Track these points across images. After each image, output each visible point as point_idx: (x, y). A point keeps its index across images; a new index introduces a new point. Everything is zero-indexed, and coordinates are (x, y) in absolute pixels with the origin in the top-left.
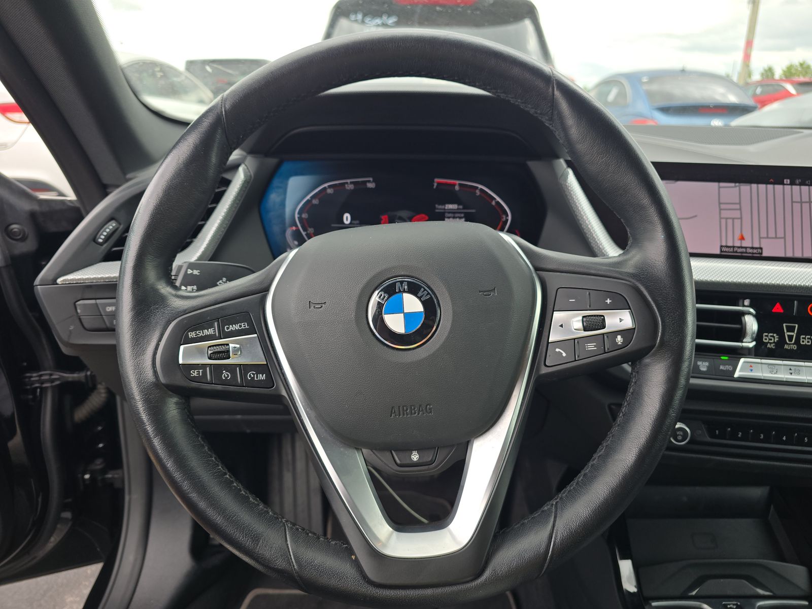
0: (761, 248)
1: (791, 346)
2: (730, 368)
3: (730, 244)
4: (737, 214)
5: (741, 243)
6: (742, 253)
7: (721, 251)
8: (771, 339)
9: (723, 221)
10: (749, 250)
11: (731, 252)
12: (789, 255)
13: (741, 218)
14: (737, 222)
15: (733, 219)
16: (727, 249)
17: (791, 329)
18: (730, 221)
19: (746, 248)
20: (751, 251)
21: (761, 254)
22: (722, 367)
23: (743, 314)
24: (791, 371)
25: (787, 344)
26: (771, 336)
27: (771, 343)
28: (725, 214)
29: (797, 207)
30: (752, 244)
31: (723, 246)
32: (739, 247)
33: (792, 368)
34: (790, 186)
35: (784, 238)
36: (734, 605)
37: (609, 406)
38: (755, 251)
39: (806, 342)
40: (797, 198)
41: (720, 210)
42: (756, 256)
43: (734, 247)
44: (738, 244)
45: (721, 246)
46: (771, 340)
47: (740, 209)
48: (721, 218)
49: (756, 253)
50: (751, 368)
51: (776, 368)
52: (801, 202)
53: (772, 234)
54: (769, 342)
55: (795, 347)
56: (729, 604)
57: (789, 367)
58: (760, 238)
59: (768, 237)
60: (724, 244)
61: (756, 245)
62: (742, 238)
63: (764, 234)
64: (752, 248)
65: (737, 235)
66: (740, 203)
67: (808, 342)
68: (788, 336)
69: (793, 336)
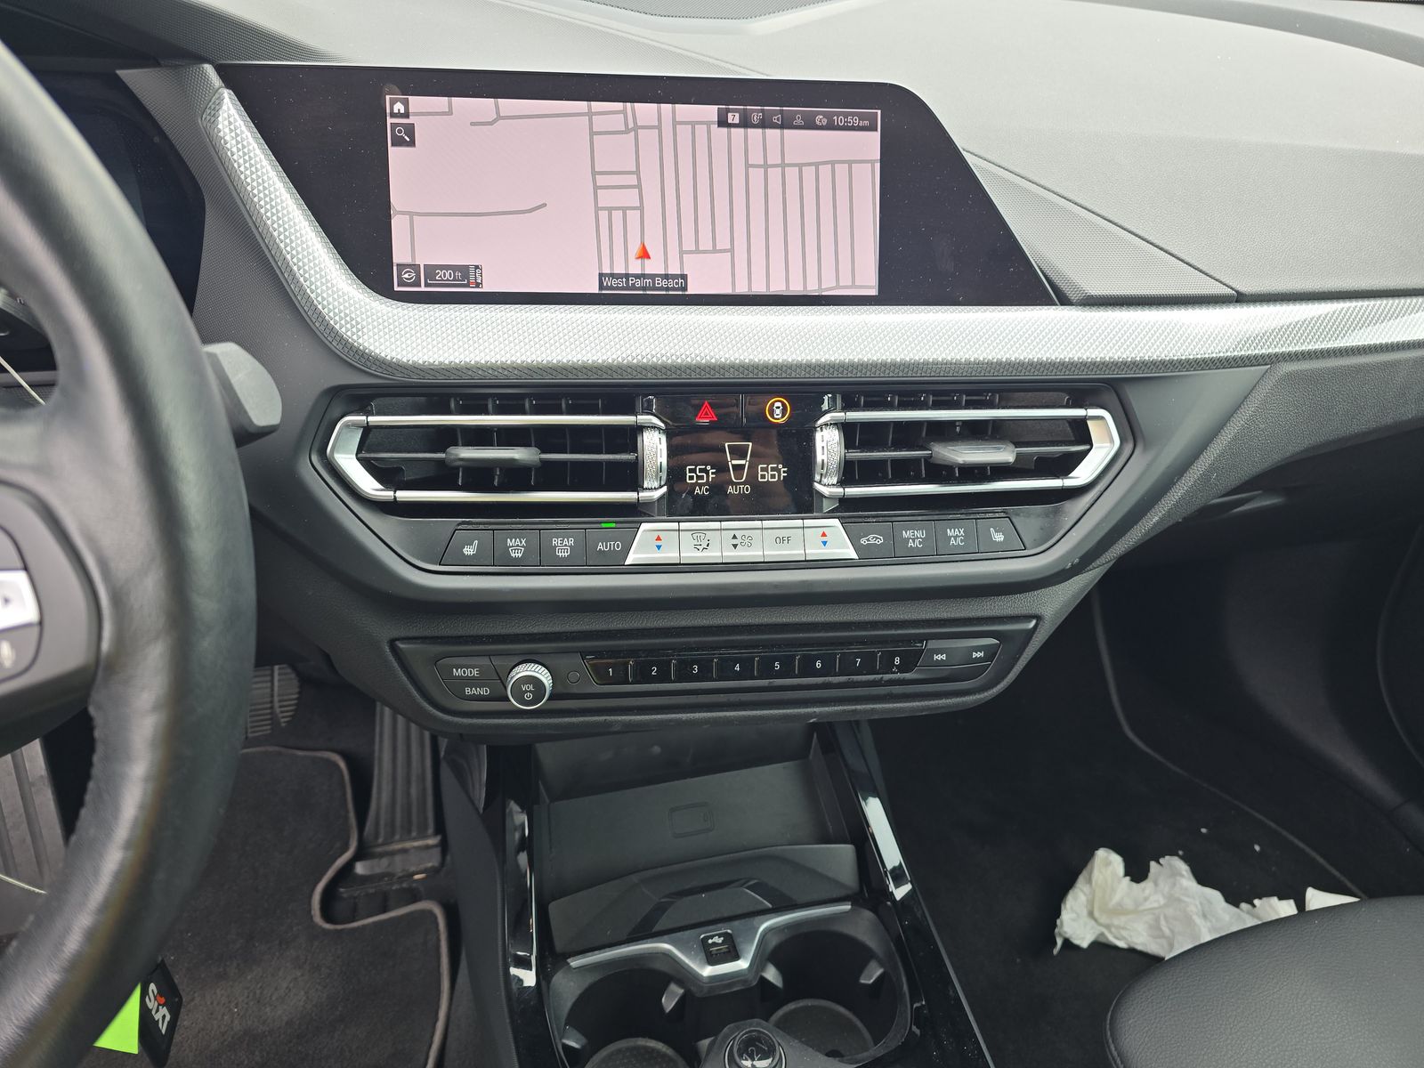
0: (684, 277)
1: (738, 488)
2: (617, 546)
3: (620, 270)
4: (631, 198)
5: (643, 268)
6: (644, 288)
7: (601, 287)
8: (699, 478)
9: (603, 215)
10: (660, 283)
11: (623, 288)
12: (742, 289)
13: (641, 208)
14: (633, 216)
15: (624, 210)
16: (614, 282)
17: (739, 452)
18: (617, 215)
19: (653, 277)
20: (664, 283)
21: (685, 289)
22: (600, 547)
23: (639, 429)
24: (735, 542)
25: (733, 484)
26: (701, 471)
27: (701, 486)
28: (606, 198)
29: (756, 175)
30: (666, 267)
31: (606, 275)
32: (637, 276)
33: (737, 533)
34: (741, 130)
35: (732, 250)
36: (720, 936)
37: (392, 643)
38: (671, 283)
39: (768, 478)
40: (757, 158)
41: (596, 188)
42: (674, 295)
43: (627, 276)
44: (635, 268)
45: (601, 275)
46: (702, 478)
47: (639, 186)
48: (597, 209)
49: (674, 289)
50: (659, 543)
51: (707, 538)
52: (766, 166)
53: (706, 244)
54: (696, 484)
55: (747, 490)
56: (712, 937)
57: (732, 533)
58: (682, 253)
59: (697, 251)
60: (606, 270)
61: (674, 269)
62: (644, 255)
63: (689, 244)
64: (666, 277)
65: (634, 249)
66: (637, 173)
67: (773, 476)
68: (733, 466)
69: (744, 465)
